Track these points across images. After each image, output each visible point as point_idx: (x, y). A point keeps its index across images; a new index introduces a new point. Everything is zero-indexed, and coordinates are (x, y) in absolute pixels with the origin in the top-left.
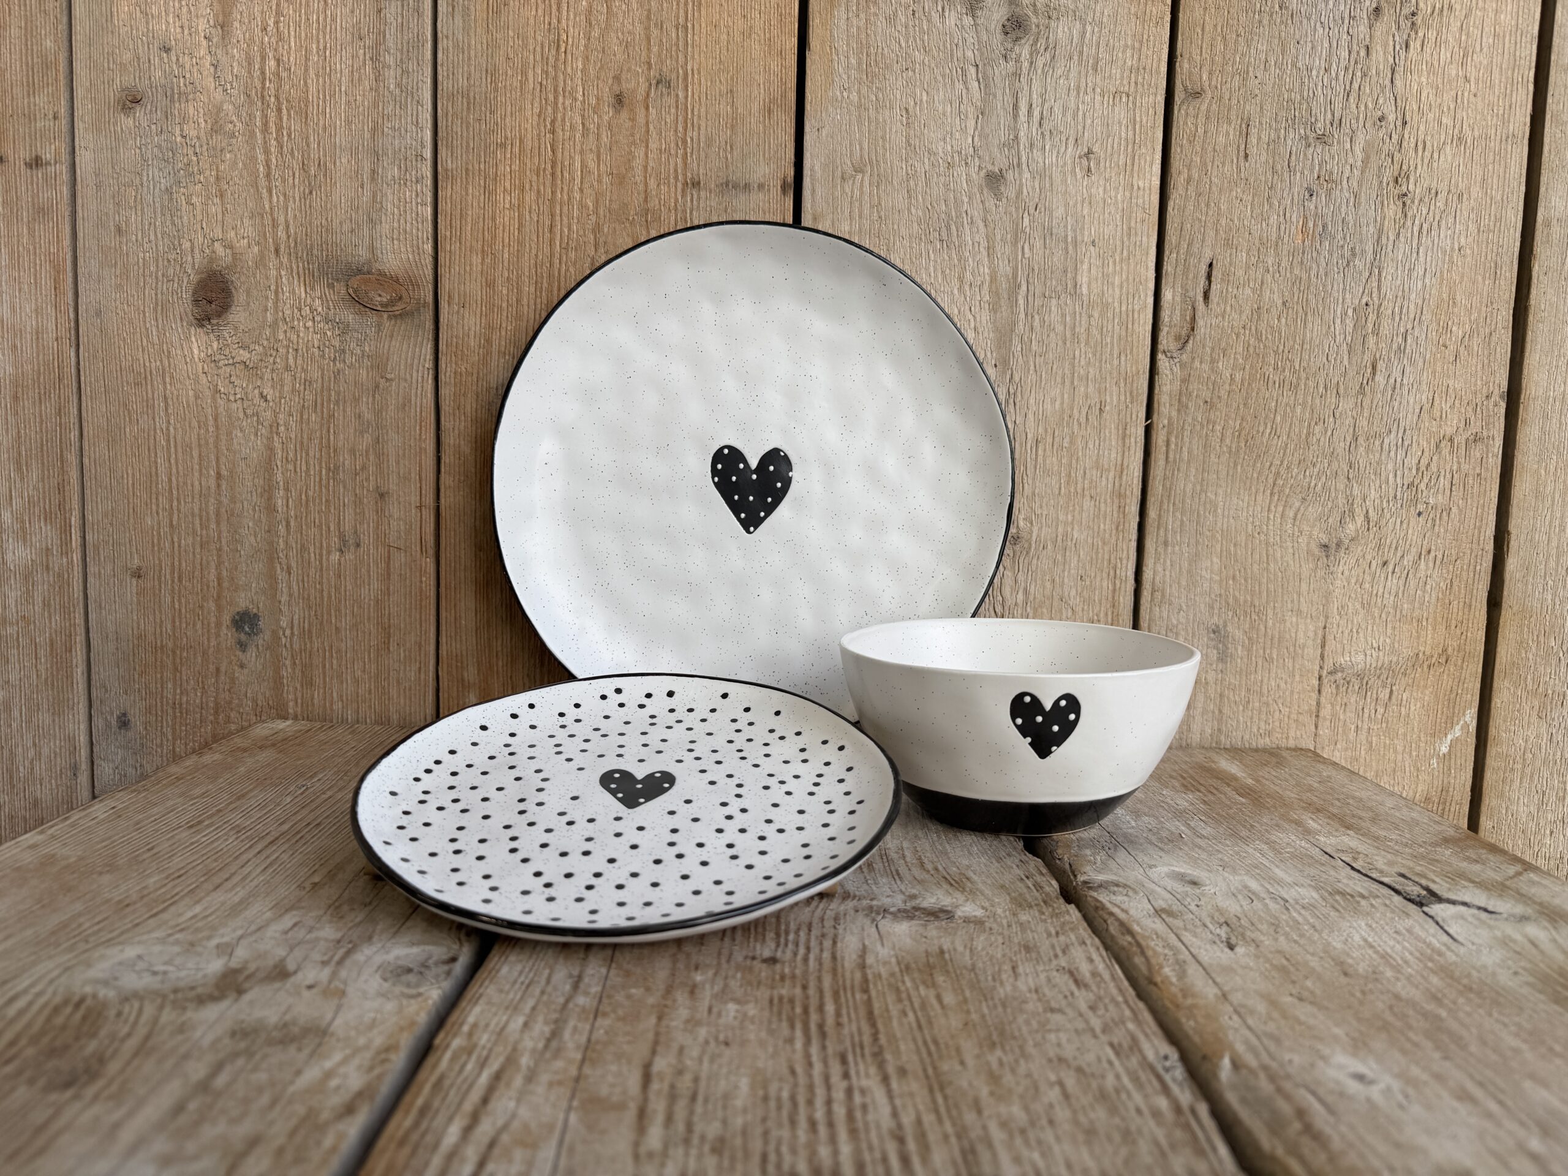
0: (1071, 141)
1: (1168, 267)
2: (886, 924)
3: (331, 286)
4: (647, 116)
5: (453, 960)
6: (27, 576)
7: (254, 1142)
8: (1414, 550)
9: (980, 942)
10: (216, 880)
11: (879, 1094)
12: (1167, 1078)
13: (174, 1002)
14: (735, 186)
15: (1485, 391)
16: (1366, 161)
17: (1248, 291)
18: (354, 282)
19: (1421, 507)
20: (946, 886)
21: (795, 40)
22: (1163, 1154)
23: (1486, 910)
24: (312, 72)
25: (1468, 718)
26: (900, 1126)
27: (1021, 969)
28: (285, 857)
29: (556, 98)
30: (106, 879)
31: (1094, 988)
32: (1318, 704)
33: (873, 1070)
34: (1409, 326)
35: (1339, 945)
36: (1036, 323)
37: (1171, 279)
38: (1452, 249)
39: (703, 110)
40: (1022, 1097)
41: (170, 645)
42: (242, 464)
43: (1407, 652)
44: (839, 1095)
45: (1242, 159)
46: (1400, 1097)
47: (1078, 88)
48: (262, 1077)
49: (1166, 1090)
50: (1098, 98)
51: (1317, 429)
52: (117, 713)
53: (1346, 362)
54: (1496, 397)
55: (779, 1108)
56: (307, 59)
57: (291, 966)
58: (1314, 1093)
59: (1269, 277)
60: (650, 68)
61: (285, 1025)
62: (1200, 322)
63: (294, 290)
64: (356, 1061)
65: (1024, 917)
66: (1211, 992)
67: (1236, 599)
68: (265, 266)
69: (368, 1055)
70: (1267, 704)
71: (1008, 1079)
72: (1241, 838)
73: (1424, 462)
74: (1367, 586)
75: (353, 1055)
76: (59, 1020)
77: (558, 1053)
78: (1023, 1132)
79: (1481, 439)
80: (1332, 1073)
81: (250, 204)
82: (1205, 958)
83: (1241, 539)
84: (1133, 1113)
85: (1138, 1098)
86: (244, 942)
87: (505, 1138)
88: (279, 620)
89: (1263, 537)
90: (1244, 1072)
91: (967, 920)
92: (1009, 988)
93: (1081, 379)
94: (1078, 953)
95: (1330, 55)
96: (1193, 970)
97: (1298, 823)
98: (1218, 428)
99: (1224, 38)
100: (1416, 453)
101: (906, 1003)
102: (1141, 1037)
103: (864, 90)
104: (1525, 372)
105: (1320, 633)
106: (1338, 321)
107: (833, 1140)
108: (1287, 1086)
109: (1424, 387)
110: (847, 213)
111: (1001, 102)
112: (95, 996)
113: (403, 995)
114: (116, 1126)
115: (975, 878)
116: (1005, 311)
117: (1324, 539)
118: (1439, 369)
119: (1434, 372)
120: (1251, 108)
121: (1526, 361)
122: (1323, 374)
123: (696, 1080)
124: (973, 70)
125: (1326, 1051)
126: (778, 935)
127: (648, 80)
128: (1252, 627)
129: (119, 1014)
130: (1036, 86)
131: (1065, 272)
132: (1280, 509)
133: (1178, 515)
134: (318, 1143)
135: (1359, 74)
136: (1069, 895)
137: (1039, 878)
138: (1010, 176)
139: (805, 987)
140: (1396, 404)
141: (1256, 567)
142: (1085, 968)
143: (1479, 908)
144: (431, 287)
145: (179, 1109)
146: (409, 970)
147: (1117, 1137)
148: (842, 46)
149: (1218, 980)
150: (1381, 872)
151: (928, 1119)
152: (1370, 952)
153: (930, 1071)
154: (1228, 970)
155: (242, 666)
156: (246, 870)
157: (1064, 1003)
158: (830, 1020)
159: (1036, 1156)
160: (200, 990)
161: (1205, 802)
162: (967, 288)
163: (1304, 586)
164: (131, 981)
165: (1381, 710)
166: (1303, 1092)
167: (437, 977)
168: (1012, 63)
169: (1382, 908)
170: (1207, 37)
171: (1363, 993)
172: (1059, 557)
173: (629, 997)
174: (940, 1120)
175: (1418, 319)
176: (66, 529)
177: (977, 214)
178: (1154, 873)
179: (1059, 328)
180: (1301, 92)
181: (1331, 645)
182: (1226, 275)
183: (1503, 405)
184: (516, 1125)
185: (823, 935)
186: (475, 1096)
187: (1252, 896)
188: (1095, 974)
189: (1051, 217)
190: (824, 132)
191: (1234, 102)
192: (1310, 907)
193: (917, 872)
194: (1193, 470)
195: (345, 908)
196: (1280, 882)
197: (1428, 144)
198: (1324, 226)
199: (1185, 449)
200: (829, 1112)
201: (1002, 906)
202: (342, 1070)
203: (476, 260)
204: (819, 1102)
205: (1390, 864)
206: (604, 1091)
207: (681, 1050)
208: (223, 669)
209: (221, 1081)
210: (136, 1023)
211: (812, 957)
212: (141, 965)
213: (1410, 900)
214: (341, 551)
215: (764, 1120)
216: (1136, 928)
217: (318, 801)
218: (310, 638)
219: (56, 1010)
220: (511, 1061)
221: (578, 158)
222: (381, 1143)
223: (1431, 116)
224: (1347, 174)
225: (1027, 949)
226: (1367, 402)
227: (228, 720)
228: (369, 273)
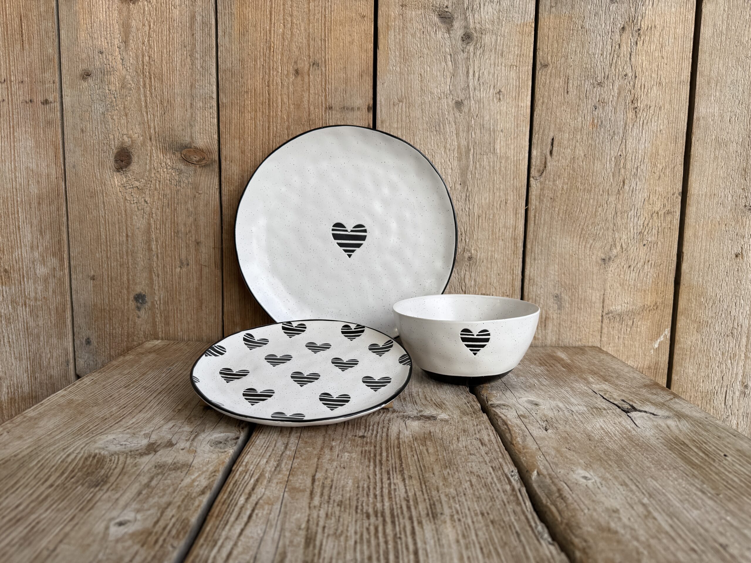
0: (492, 86)
1: (534, 141)
2: (409, 422)
3: (174, 154)
4: (309, 79)
5: (238, 438)
6: (46, 280)
7: (169, 504)
8: (642, 260)
9: (446, 428)
10: (140, 408)
11: (401, 485)
12: (512, 479)
13: (131, 455)
14: (347, 109)
15: (672, 193)
16: (619, 93)
17: (569, 150)
18: (184, 152)
19: (645, 242)
20: (434, 406)
21: (372, 45)
22: (505, 505)
23: (653, 414)
24: (164, 62)
25: (666, 333)
26: (408, 496)
27: (461, 439)
28: (166, 399)
29: (269, 71)
30: (95, 408)
31: (489, 446)
32: (602, 327)
33: (399, 477)
34: (639, 164)
35: (589, 429)
36: (478, 166)
37: (536, 146)
38: (657, 131)
39: (333, 76)
40: (455, 486)
41: (108, 308)
42: (137, 231)
43: (640, 304)
44: (386, 485)
45: (566, 94)
46: (599, 485)
47: (495, 64)
48: (169, 482)
49: (510, 482)
50: (503, 68)
51: (600, 209)
52: (85, 338)
53: (612, 180)
54: (677, 194)
55: (363, 490)
56: (162, 56)
57: (174, 442)
58: (566, 483)
59: (578, 144)
60: (310, 58)
61: (175, 463)
62: (549, 164)
63: (158, 156)
64: (204, 476)
65: (465, 418)
66: (534, 447)
67: (565, 283)
68: (146, 145)
69: (208, 473)
70: (580, 328)
71: (450, 479)
72: (560, 386)
73: (646, 223)
74: (622, 276)
75: (202, 474)
76: (88, 463)
77: (279, 472)
78: (453, 498)
79: (671, 213)
80: (574, 476)
81: (139, 119)
82: (535, 434)
83: (567, 256)
84: (496, 491)
85: (499, 486)
86: (154, 433)
87: (261, 501)
88: (154, 297)
89: (576, 256)
90: (541, 476)
91: (442, 420)
92: (455, 446)
93: (497, 189)
94: (484, 433)
95: (603, 48)
96: (529, 439)
97: (585, 379)
98: (557, 209)
99: (557, 41)
100: (642, 219)
101: (414, 452)
102: (504, 464)
103: (402, 66)
104: (689, 183)
105: (602, 297)
106: (608, 163)
107: (382, 501)
108: (556, 481)
109: (646, 190)
110: (396, 119)
111: (462, 71)
112: (100, 454)
113: (219, 452)
114: (117, 499)
115: (447, 403)
116: (464, 161)
117: (603, 256)
118: (652, 182)
119: (650, 184)
120: (570, 72)
121: (690, 179)
122: (602, 186)
123: (332, 481)
124: (449, 57)
125: (575, 468)
126: (366, 427)
127: (309, 63)
128: (572, 295)
129: (111, 460)
130: (476, 62)
131: (490, 143)
132: (584, 244)
133: (540, 247)
134: (193, 504)
135: (616, 56)
136: (485, 409)
137: (473, 403)
138: (465, 102)
139: (375, 447)
140: (634, 198)
141: (573, 269)
142: (486, 438)
143: (651, 413)
144: (217, 153)
145: (139, 493)
146: (221, 443)
147: (488, 499)
148: (392, 47)
149: (538, 442)
150: (615, 399)
151: (419, 493)
152: (602, 431)
153: (421, 477)
154: (543, 439)
155: (139, 317)
156: (151, 404)
157: (476, 451)
158: (384, 459)
159: (457, 506)
160: (140, 451)
161: (548, 371)
162: (448, 151)
163: (595, 277)
164: (113, 448)
165: (629, 329)
166: (562, 483)
167: (232, 445)
168: (466, 54)
169: (611, 414)
170: (550, 41)
171: (595, 447)
172: (489, 266)
173: (307, 451)
174: (423, 494)
175: (642, 161)
176: (62, 260)
177: (451, 119)
178: (520, 401)
179: (488, 168)
180: (591, 64)
181: (607, 302)
182: (560, 144)
183: (680, 198)
184: (265, 497)
185: (383, 427)
186: (249, 487)
187: (559, 409)
188: (490, 441)
189: (483, 120)
190: (385, 85)
191: (562, 69)
192: (583, 414)
193: (423, 401)
194: (546, 228)
195: (193, 419)
196: (572, 404)
197: (646, 86)
198: (602, 122)
199: (542, 219)
200: (382, 491)
201: (456, 414)
202: (198, 479)
203: (237, 142)
204: (378, 488)
205: (620, 396)
206: (297, 485)
207: (327, 470)
208: (130, 319)
209: (153, 483)
210: (118, 463)
211: (378, 435)
212: (115, 442)
213: (624, 411)
214: (181, 267)
215: (357, 495)
216: (509, 422)
217: (177, 375)
218: (168, 305)
219: (86, 459)
220: (262, 475)
221: (279, 97)
222: (216, 503)
223: (647, 73)
224: (611, 99)
225: (464, 431)
226: (621, 197)
227: (133, 340)
228: (190, 148)
